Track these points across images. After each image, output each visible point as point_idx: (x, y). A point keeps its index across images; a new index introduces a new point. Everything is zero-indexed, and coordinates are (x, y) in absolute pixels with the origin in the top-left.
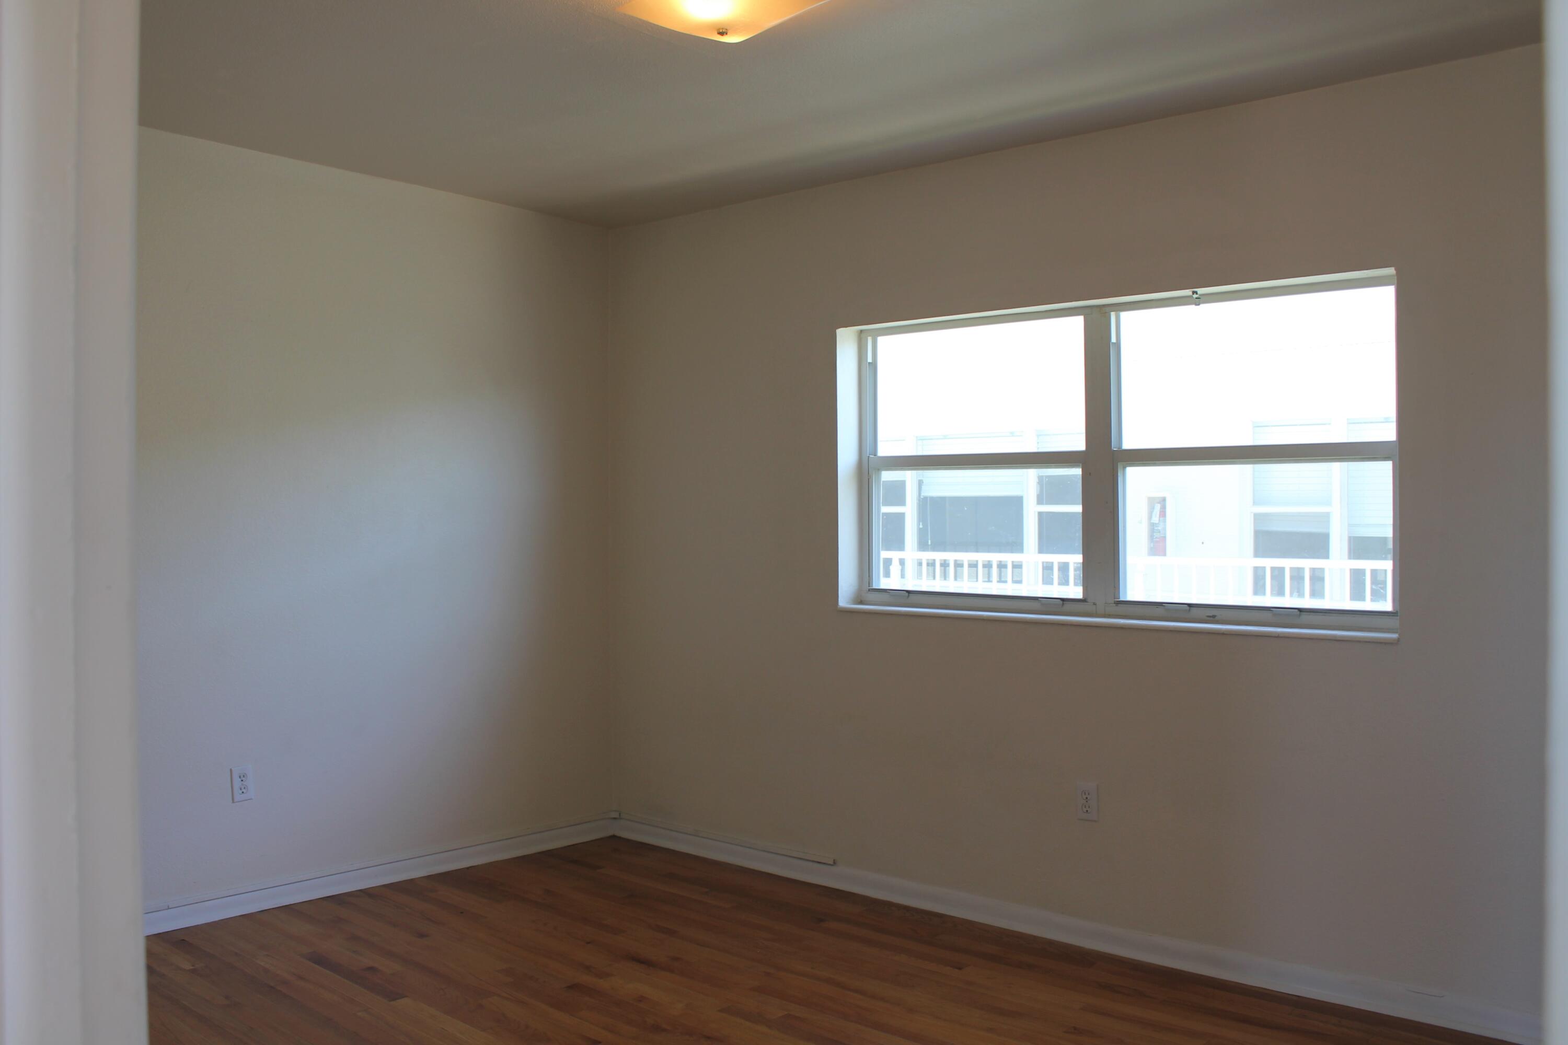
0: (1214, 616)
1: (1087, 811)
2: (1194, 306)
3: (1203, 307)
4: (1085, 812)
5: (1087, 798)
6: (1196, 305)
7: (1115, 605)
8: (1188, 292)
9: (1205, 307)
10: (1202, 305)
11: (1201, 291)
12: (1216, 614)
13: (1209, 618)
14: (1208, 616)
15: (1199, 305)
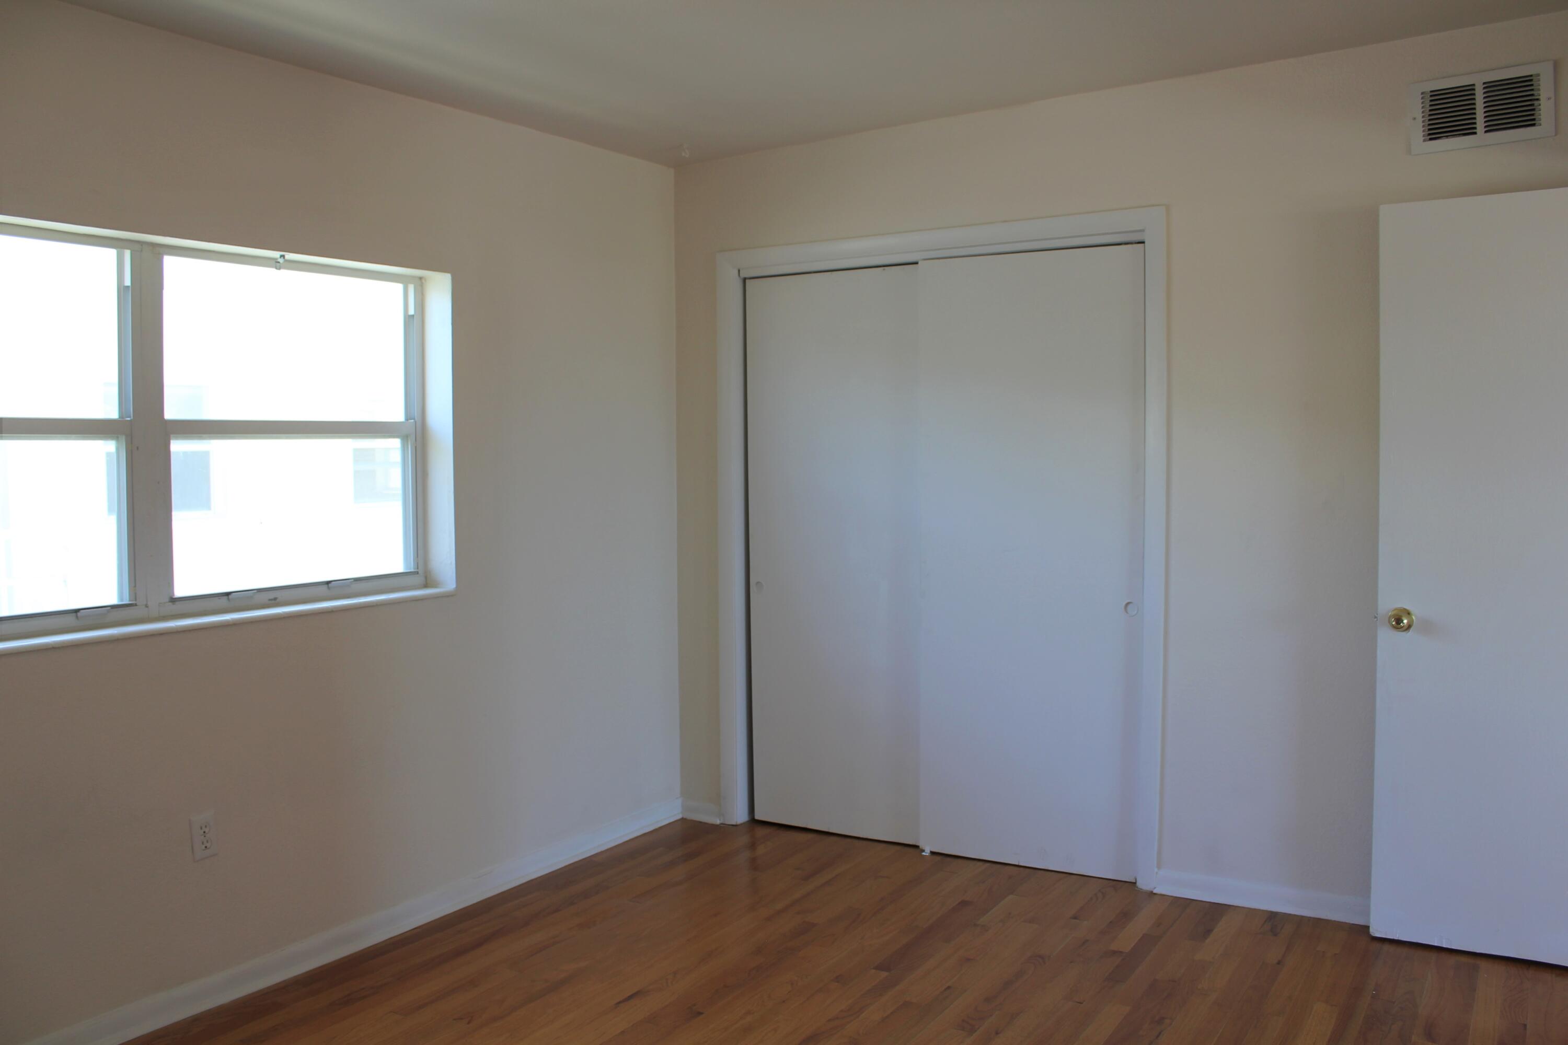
0: (275, 599)
1: (206, 847)
2: (274, 269)
3: (284, 272)
4: (204, 850)
5: (204, 832)
6: (276, 269)
7: (170, 603)
8: (276, 254)
9: (285, 273)
10: (282, 270)
11: (290, 256)
12: (276, 596)
13: (270, 602)
14: (270, 600)
15: (279, 269)
